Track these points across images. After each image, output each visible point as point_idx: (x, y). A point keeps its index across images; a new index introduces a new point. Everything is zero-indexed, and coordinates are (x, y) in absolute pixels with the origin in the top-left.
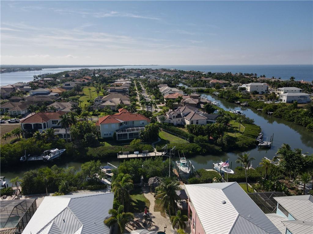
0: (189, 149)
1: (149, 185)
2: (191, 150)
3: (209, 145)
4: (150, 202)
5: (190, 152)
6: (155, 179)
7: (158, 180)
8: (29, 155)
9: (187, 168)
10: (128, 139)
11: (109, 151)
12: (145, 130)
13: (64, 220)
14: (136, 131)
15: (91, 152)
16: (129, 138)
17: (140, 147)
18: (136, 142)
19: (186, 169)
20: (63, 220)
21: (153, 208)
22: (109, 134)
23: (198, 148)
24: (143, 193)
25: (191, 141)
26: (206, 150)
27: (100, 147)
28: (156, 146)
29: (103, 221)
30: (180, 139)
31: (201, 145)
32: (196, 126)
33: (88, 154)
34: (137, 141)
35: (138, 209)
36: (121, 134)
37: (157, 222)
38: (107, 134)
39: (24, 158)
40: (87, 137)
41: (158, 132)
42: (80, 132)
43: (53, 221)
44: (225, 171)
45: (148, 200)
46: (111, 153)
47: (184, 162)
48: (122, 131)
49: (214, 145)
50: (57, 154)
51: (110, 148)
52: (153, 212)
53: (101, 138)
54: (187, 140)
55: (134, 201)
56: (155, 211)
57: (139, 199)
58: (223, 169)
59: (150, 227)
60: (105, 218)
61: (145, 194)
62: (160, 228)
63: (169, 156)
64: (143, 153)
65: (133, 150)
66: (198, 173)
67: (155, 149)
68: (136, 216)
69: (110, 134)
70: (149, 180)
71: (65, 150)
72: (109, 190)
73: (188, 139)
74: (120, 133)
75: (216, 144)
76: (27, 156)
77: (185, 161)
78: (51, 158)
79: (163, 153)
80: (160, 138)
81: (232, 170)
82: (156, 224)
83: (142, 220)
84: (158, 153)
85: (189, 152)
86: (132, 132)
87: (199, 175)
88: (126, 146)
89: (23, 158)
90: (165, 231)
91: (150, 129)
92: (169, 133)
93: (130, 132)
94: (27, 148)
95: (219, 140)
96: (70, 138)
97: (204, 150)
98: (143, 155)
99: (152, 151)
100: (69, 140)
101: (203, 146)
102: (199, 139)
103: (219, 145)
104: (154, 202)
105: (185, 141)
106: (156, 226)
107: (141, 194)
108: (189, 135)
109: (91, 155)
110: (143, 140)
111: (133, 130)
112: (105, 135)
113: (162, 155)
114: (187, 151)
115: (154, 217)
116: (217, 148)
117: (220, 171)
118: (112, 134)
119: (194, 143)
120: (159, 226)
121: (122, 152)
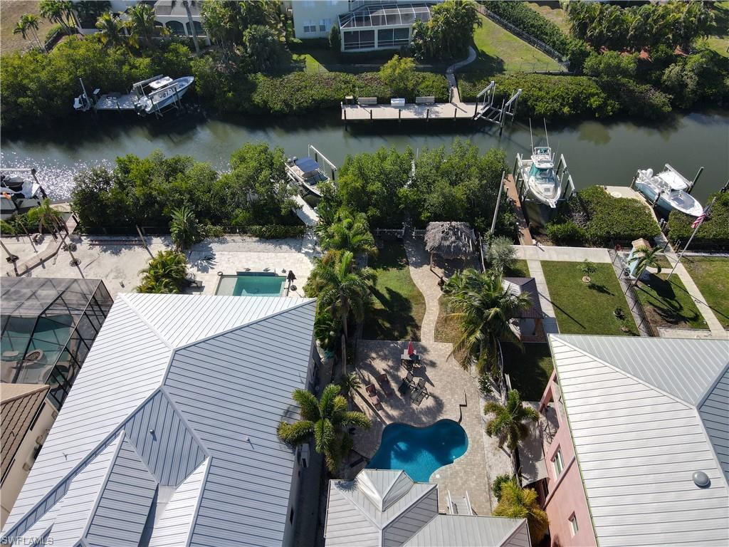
0: (563, 100)
1: (428, 248)
2: (568, 104)
3: (632, 84)
4: (425, 303)
5: (566, 110)
6: (447, 233)
7: (455, 234)
8: (97, 91)
9: (551, 186)
10: (376, 47)
11: (317, 93)
12: (430, 24)
13: (153, 433)
14: (400, 25)
15: (266, 94)
16: (379, 46)
17: (410, 85)
18: (398, 71)
19: (547, 190)
20: (149, 434)
21: (433, 325)
22: (318, 28)
23: (593, 95)
24: (408, 263)
25: (576, 66)
26: (617, 106)
27: (291, 76)
28: (461, 82)
29: (276, 425)
30: (541, 55)
31: (605, 87)
32: (602, 12)
33: (257, 98)
34: (403, 66)
35: (388, 325)
36: (356, 33)
37: (441, 380)
38: (313, 28)
39: (83, 101)
40: (253, 39)
41: (472, 30)
42: (232, 19)
43: (122, 432)
44: (674, 204)
45: (421, 295)
46: (323, 101)
47: (543, 166)
48: (359, 20)
49: (648, 86)
50: (171, 93)
51: (319, 80)
52: (432, 341)
53: (295, 41)
54: (560, 61)
55: (378, 291)
56: (437, 339)
57: (394, 286)
58: (666, 197)
59: (419, 399)
60: (281, 412)
61: (411, 268)
62: (447, 407)
63: (497, 120)
64: (418, 104)
65: (388, 92)
66: (584, 205)
67: (455, 90)
68: (381, 353)
69: (323, 28)
70: (429, 227)
71: (191, 79)
72: (311, 242)
73: (564, 59)
74: (352, 29)
75: (658, 85)
76: (90, 94)
77: (548, 157)
78: (154, 106)
79: (480, 107)
80: (475, 48)
81: (697, 203)
82: (437, 392)
83: (397, 370)
84: (462, 105)
85: (561, 109)
86: (387, 26)
87: (585, 210)
88: (369, 75)
89: (80, 103)
90: (460, 420)
91: (447, 22)
92: (506, 27)
93: (382, 27)
94: (85, 70)
95: (673, 71)
96: (206, 37)
97: (613, 105)
98: (416, 113)
99: (447, 100)
100: (203, 41)
101: (611, 89)
102: (602, 66)
103: (666, 90)
104: (436, 303)
105: (555, 65)
106: (436, 398)
107: (400, 267)
108: (571, 47)
109: (265, 102)
110: (423, 54)
111: (392, 18)
112: (306, 29)
113: (475, 117)
114: (556, 105)
115: (433, 364)
116: (658, 98)
117: (657, 201)
118: (329, 30)
119: (584, 75)
120: (445, 398)
121: (355, 98)
